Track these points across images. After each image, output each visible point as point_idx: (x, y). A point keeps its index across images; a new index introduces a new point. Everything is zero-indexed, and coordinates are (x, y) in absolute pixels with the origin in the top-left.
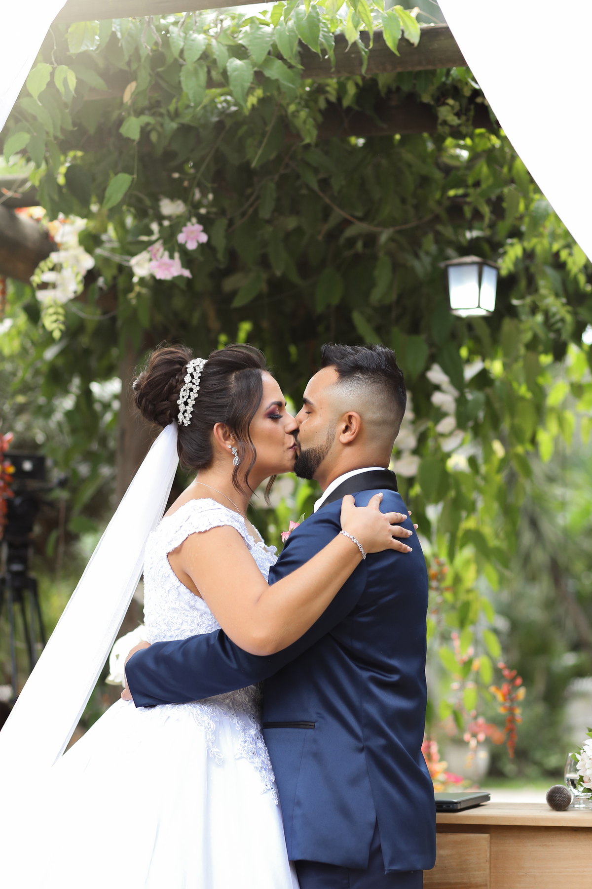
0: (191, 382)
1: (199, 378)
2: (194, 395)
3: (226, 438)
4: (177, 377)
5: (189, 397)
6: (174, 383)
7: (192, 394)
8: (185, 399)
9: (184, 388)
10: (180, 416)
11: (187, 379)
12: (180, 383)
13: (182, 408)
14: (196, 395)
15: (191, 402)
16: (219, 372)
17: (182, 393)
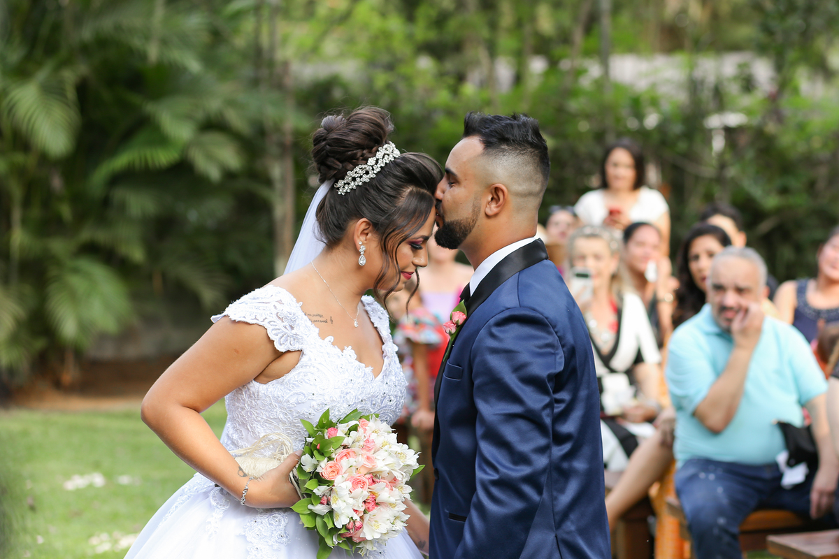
0: (372, 166)
1: (381, 167)
2: (366, 178)
3: (364, 233)
4: (365, 152)
5: (361, 177)
6: (359, 154)
7: (365, 176)
8: (356, 176)
9: (364, 166)
10: (341, 183)
11: (371, 161)
12: (363, 160)
13: (348, 179)
14: (367, 180)
15: (359, 182)
16: (401, 178)
17: (357, 169)
